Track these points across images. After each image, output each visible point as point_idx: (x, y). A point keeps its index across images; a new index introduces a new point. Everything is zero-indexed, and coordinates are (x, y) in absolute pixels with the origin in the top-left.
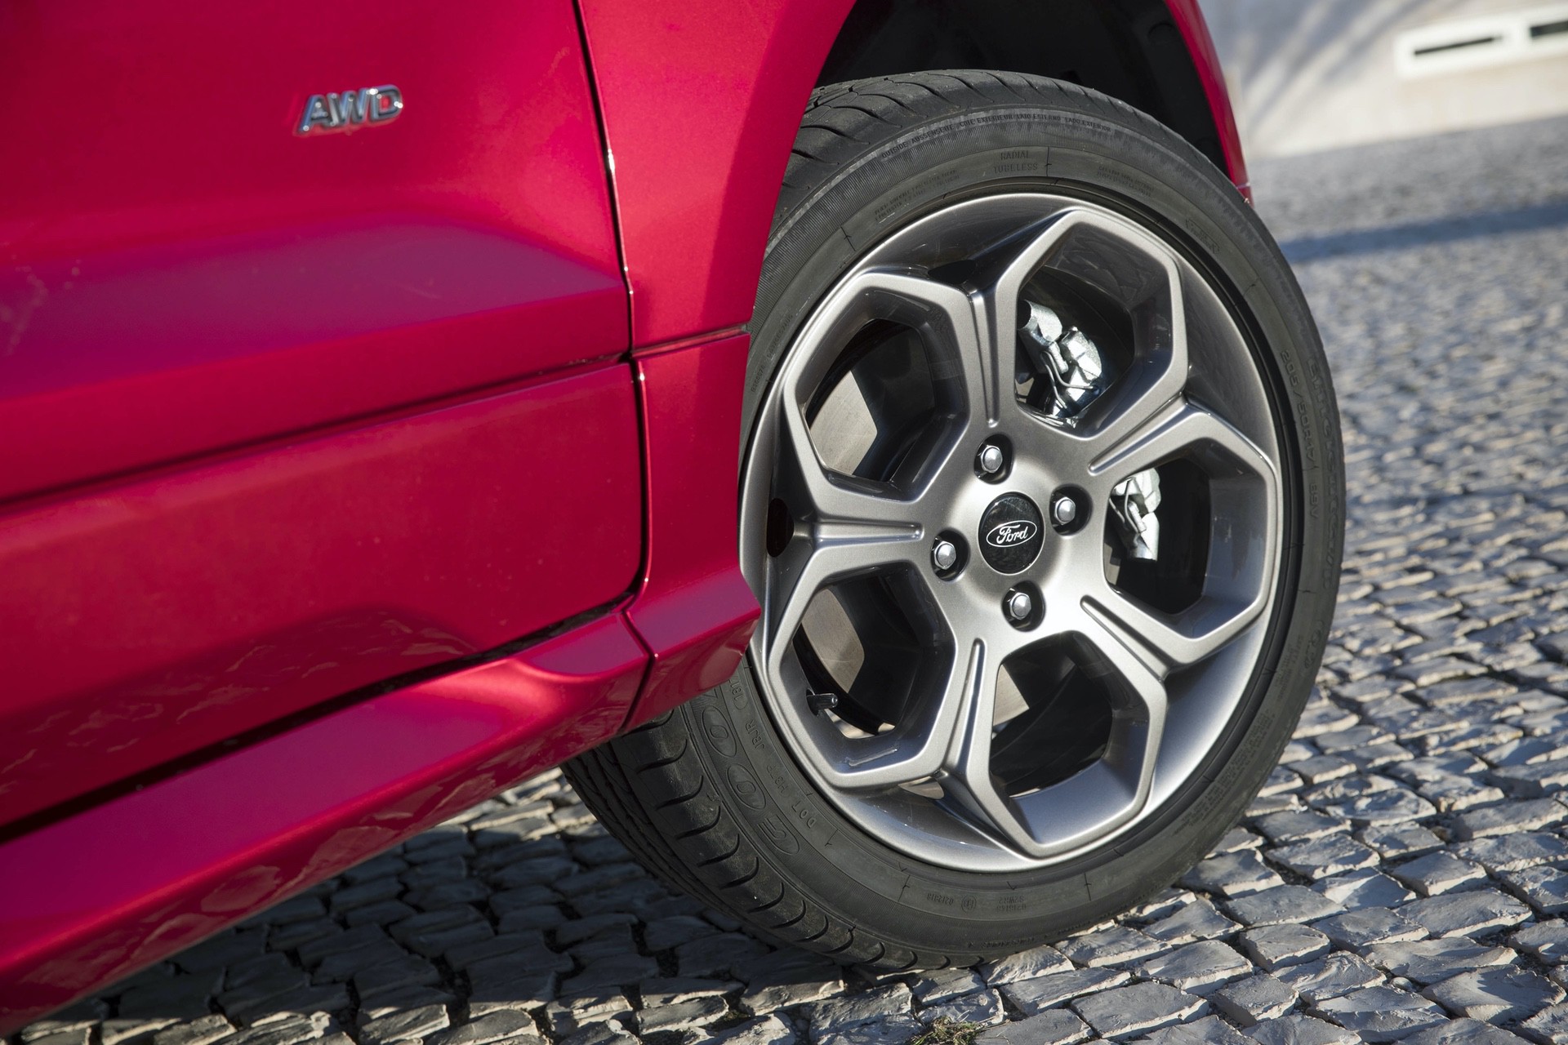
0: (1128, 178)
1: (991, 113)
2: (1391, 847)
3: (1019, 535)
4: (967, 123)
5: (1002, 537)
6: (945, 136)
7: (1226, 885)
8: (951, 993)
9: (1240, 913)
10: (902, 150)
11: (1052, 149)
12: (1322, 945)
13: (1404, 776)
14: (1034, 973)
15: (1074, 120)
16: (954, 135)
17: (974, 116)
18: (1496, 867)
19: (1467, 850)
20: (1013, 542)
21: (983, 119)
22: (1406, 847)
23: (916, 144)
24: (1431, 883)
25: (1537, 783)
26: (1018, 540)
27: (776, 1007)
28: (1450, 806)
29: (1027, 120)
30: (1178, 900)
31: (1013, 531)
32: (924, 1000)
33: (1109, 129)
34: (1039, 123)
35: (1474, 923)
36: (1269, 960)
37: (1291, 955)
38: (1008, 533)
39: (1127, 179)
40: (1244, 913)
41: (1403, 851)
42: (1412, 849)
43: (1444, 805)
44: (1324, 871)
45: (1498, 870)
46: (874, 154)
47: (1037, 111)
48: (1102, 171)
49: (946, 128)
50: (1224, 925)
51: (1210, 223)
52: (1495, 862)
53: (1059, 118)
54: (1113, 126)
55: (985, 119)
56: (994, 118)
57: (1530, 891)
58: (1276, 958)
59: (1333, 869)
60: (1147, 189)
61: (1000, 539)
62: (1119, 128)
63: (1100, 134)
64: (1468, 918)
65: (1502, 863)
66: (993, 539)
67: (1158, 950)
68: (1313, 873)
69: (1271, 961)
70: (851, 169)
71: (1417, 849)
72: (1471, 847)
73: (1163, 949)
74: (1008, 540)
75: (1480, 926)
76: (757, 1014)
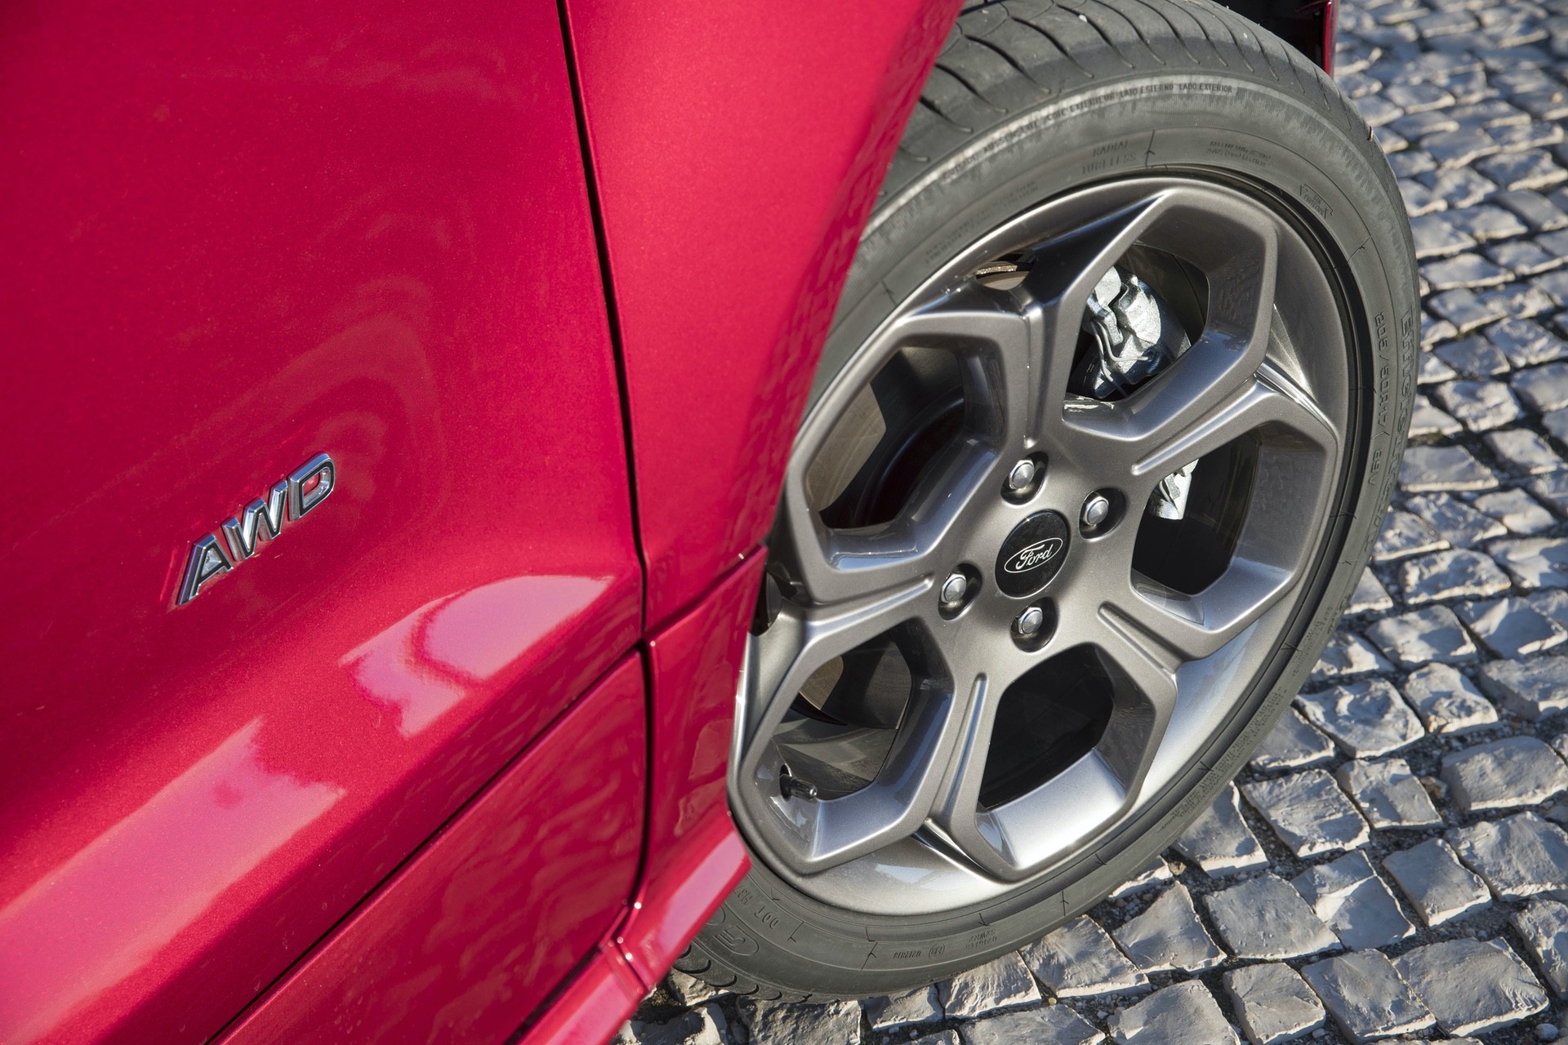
0: (1243, 149)
1: (1087, 96)
2: (1385, 816)
3: (1041, 556)
4: (1057, 114)
5: (1022, 562)
6: (1027, 138)
7: (1204, 858)
8: (905, 1020)
9: (1222, 928)
10: (970, 166)
11: (1158, 132)
12: (1317, 1020)
13: (1386, 650)
14: (997, 1001)
15: (1190, 86)
16: (1039, 134)
17: (1065, 104)
18: (1503, 890)
19: (1468, 845)
20: (1034, 564)
21: (1077, 105)
22: (1399, 819)
23: (989, 154)
24: (1433, 911)
25: (1535, 705)
26: (1041, 560)
27: (710, 994)
28: (1441, 727)
29: (1133, 97)
30: (1152, 877)
31: (1036, 553)
32: (875, 1027)
33: (1229, 89)
34: (1147, 99)
35: (1487, 1017)
36: (1260, 1039)
37: (1284, 1033)
38: (1030, 556)
39: (1242, 151)
40: (1227, 929)
41: (1395, 824)
42: (1405, 823)
43: (1433, 727)
44: (1311, 849)
45: (1504, 893)
46: (934, 176)
47: (1145, 83)
48: (1214, 147)
49: (1029, 126)
50: (1206, 949)
51: (1329, 184)
52: (1501, 881)
53: (1169, 87)
54: (1234, 84)
55: (1080, 106)
56: (1091, 102)
57: (1543, 952)
58: (1267, 1037)
59: (1321, 848)
60: (1262, 157)
61: (1020, 565)
62: (1243, 84)
63: (1219, 98)
64: (1478, 1001)
65: (1509, 885)
66: (1012, 566)
67: (1133, 985)
68: (1298, 850)
69: (1262, 1041)
70: (902, 201)
71: (1412, 824)
72: (1472, 840)
73: (1139, 984)
74: (1029, 564)
75: (1494, 1020)
76: (688, 1005)
